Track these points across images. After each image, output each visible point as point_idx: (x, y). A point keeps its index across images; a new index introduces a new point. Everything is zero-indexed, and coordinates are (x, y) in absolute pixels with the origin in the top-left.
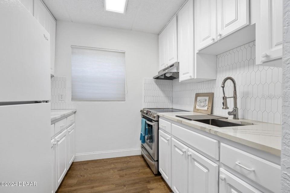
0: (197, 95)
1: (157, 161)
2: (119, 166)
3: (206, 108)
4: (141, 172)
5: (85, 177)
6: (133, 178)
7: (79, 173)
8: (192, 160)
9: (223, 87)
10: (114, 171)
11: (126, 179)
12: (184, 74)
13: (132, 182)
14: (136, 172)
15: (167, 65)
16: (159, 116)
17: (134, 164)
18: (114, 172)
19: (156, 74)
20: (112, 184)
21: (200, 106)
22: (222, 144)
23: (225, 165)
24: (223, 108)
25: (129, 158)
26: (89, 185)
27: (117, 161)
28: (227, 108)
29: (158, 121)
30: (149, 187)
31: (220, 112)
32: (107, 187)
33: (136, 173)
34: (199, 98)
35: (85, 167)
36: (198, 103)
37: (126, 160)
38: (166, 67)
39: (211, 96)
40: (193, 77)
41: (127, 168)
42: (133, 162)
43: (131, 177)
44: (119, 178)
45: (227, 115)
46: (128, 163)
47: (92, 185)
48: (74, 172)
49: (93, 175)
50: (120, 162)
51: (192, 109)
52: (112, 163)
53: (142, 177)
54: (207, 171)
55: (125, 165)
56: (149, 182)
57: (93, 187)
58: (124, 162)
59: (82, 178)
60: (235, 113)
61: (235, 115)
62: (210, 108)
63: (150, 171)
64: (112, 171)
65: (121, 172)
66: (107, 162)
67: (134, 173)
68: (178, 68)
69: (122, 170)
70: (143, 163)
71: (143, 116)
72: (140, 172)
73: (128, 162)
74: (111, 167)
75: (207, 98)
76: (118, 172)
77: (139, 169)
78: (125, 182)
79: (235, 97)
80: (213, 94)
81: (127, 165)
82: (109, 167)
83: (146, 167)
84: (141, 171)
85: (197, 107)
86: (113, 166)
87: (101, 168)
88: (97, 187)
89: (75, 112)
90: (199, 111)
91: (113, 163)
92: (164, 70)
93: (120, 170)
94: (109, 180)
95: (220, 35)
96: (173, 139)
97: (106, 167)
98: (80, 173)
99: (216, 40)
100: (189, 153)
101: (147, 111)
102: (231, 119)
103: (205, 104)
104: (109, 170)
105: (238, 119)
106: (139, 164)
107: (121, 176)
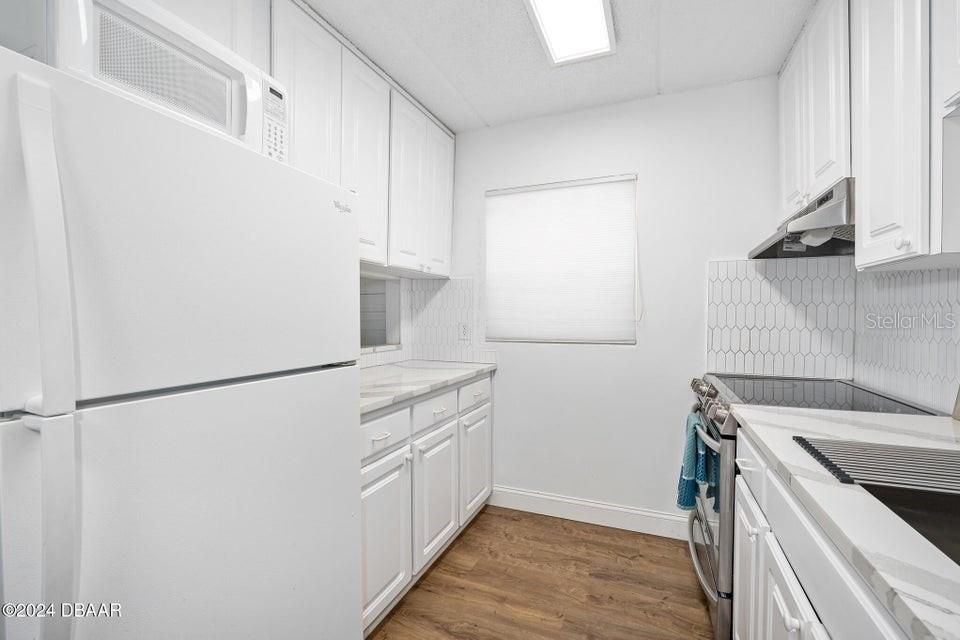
1: (726, 595)
2: (602, 559)
4: (669, 612)
5: (498, 560)
6: (630, 623)
7: (487, 542)
10: (578, 571)
11: (604, 613)
12: (875, 234)
14: (650, 604)
17: (653, 570)
18: (579, 575)
20: (557, 614)
25: (643, 542)
26: (497, 587)
27: (600, 539)
32: (539, 615)
33: (646, 607)
35: (510, 528)
37: (630, 546)
41: (623, 577)
42: (651, 561)
43: (626, 614)
44: (584, 599)
46: (633, 558)
47: (503, 593)
48: (479, 535)
49: (519, 562)
50: (609, 547)
52: (583, 540)
53: (664, 631)
55: (620, 562)
57: (503, 600)
58: (623, 551)
59: (490, 558)
63: (706, 620)
64: (572, 569)
65: (598, 583)
66: (571, 532)
67: (643, 603)
69: (603, 575)
72: (664, 607)
73: (636, 555)
74: (574, 555)
76: (592, 579)
77: (665, 598)
78: (599, 624)
81: (630, 565)
82: (569, 552)
83: (696, 601)
84: (669, 606)
86: (582, 551)
87: (548, 547)
88: (514, 602)
89: (493, 373)
91: (586, 542)
93: (598, 576)
94: (552, 594)
97: (560, 550)
98: (491, 544)
104: (566, 561)
106: (670, 576)
107: (592, 598)
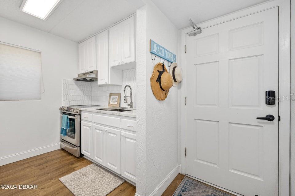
0: (111, 95)
1: (79, 146)
2: (36, 163)
3: (116, 103)
6: (56, 166)
8: (108, 133)
9: (125, 91)
10: (30, 168)
11: (48, 169)
12: (101, 80)
13: (56, 169)
14: (58, 162)
15: (87, 71)
16: (81, 111)
17: (54, 157)
19: (76, 77)
20: (33, 177)
21: (112, 102)
22: (122, 119)
23: (123, 129)
24: (125, 102)
27: (31, 160)
28: (127, 102)
29: (80, 115)
30: (73, 167)
31: (124, 105)
34: (112, 97)
36: (111, 100)
37: (43, 157)
38: (86, 72)
39: (119, 95)
40: (107, 83)
41: (47, 162)
42: (52, 156)
43: (53, 166)
44: (39, 171)
45: (127, 106)
50: (36, 160)
51: (107, 104)
52: (25, 163)
53: (65, 163)
54: (116, 135)
55: (43, 161)
56: (73, 164)
58: (41, 159)
60: (131, 105)
61: (131, 106)
62: (119, 103)
63: (72, 157)
64: (28, 169)
65: (40, 167)
67: (56, 163)
68: (97, 75)
69: (40, 165)
70: (64, 154)
71: (62, 113)
73: (47, 157)
75: (117, 97)
76: (36, 167)
77: (61, 159)
78: (48, 171)
79: (131, 96)
80: (120, 94)
81: (46, 160)
83: (68, 156)
84: (63, 160)
85: (111, 103)
86: (27, 165)
90: (112, 105)
91: (27, 163)
92: (85, 74)
93: (38, 166)
94: (26, 176)
95: (123, 62)
96: (94, 125)
97: (17, 169)
99: (121, 64)
100: (106, 130)
101: (68, 108)
102: (129, 108)
103: (116, 100)
104: (23, 169)
105: (133, 108)
106: (59, 156)
107: (41, 169)
